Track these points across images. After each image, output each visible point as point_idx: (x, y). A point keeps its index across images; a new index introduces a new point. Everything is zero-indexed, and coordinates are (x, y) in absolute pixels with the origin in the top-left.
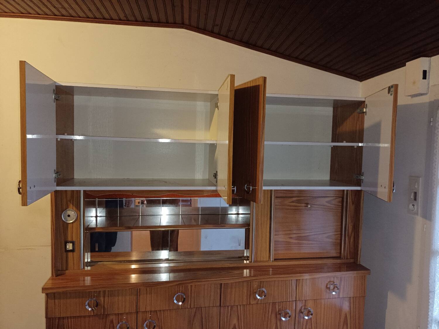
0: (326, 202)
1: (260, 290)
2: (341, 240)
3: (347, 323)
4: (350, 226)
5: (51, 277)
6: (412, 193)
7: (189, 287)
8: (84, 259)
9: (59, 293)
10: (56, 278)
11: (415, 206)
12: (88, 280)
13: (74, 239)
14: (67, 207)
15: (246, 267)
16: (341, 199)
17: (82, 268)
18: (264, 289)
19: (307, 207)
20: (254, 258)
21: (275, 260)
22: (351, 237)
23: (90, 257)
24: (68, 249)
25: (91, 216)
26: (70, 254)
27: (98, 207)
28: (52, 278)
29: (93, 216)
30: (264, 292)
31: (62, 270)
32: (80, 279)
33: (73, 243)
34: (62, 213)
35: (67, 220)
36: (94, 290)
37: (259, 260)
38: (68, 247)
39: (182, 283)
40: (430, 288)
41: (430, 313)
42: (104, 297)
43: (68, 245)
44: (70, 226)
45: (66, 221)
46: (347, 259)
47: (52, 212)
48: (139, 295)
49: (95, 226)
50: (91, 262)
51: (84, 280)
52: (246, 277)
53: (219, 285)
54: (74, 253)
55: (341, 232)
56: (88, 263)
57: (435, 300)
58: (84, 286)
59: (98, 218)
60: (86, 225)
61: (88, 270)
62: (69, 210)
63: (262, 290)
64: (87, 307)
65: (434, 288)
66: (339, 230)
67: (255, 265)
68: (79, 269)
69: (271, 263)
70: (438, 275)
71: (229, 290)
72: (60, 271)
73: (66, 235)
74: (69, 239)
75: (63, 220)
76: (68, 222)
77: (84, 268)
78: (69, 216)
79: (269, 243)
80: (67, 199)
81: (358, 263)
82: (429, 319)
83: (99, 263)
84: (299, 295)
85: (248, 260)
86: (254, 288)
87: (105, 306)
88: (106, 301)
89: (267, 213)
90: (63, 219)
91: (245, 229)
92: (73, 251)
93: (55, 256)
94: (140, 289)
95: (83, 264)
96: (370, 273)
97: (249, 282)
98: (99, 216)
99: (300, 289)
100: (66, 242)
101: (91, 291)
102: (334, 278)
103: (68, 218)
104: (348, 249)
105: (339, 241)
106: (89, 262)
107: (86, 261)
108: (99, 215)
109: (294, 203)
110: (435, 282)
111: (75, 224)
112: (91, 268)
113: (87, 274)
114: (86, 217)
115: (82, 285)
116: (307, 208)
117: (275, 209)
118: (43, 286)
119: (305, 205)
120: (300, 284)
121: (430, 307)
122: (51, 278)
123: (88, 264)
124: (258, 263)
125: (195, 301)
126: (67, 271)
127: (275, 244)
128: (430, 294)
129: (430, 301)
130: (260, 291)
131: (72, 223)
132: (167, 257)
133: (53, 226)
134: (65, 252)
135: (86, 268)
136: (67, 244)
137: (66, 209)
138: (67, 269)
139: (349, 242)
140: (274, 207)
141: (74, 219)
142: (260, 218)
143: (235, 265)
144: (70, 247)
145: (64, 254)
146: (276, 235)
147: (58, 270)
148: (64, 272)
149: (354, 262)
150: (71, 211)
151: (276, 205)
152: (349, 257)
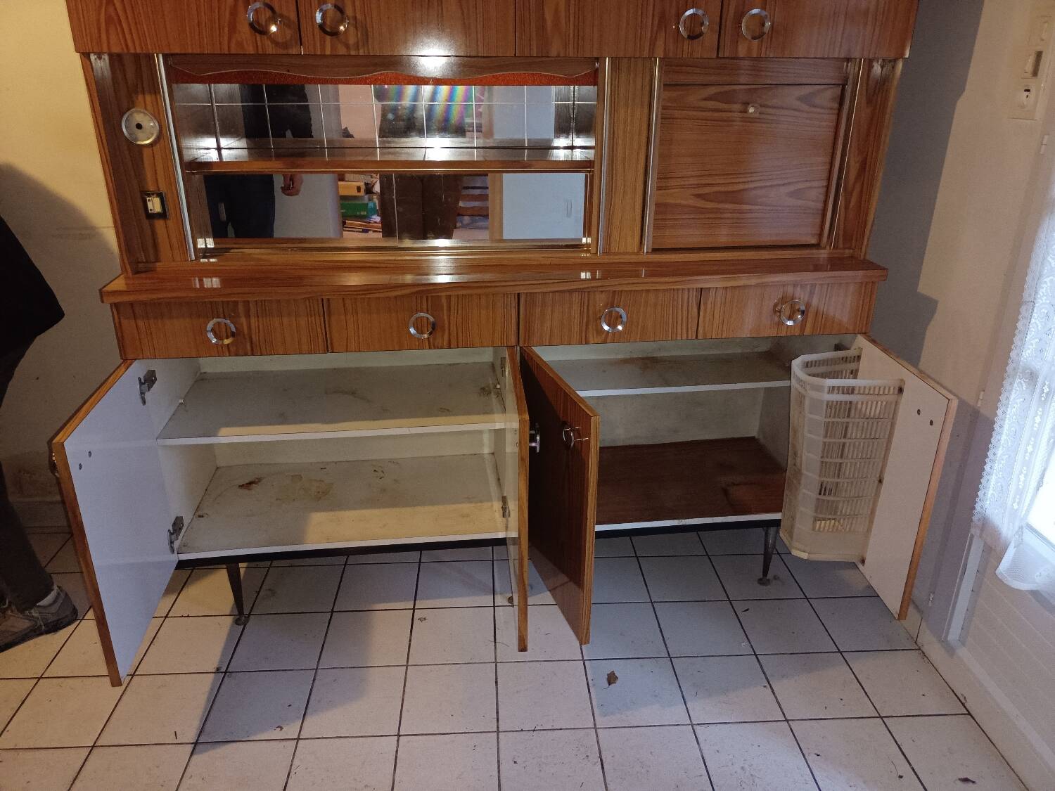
0: (800, 99)
1: (612, 311)
2: (826, 202)
4: (852, 163)
6: (1030, 55)
7: (444, 301)
8: (195, 243)
9: (144, 304)
10: (133, 275)
11: (1032, 95)
13: (163, 188)
14: (131, 105)
15: (583, 266)
16: (838, 90)
17: (194, 260)
18: (621, 311)
19: (746, 111)
20: (603, 248)
21: (655, 250)
22: (851, 193)
24: (152, 212)
25: (204, 147)
26: (159, 224)
27: (223, 135)
28: (124, 277)
29: (208, 147)
30: (621, 318)
31: (147, 262)
33: (160, 195)
34: (122, 116)
35: (137, 139)
36: (221, 299)
37: (614, 250)
38: (150, 205)
39: (426, 290)
40: (1025, 295)
41: (1013, 354)
42: (248, 316)
43: (149, 200)
44: (146, 153)
45: (133, 139)
46: (837, 248)
47: (95, 112)
48: (329, 315)
53: (513, 299)
54: (168, 222)
55: (829, 183)
56: (208, 251)
57: (1033, 321)
61: (208, 265)
62: (137, 112)
63: (618, 313)
64: (211, 335)
65: (1036, 292)
66: (825, 175)
67: (603, 261)
68: (186, 261)
69: (644, 258)
70: (1050, 260)
71: (538, 310)
72: (142, 262)
73: (140, 176)
74: (151, 188)
75: (126, 137)
76: (139, 143)
77: (198, 260)
78: (139, 126)
79: (642, 206)
81: (862, 255)
82: (1009, 368)
83: (233, 251)
84: (704, 327)
85: (590, 251)
86: (598, 308)
87: (253, 336)
88: (253, 327)
89: (640, 131)
90: (124, 130)
91: (584, 174)
92: (163, 215)
94: (328, 300)
95: (196, 252)
96: (886, 276)
97: (586, 291)
99: (708, 310)
100: (145, 194)
101: (215, 302)
102: (795, 286)
103: (139, 133)
104: (842, 223)
105: (820, 205)
106: (211, 249)
107: (202, 246)
109: (713, 103)
110: (1040, 276)
111: (156, 148)
112: (217, 262)
113: (206, 270)
116: (745, 115)
117: (663, 118)
118: (103, 289)
119: (740, 106)
120: (709, 302)
121: (1017, 340)
122: (122, 275)
123: (206, 253)
124: (613, 257)
125: (460, 334)
126: (158, 264)
127: (656, 213)
128: (1023, 309)
129: (1020, 325)
130: (610, 313)
131: (151, 145)
133: (103, 150)
134: (146, 217)
135: (204, 260)
136: (148, 199)
137: (128, 110)
138: (158, 260)
139: (847, 208)
140: (660, 113)
141: (152, 134)
142: (620, 142)
143: (555, 261)
144: (154, 205)
145: (146, 222)
146: (659, 188)
147: (139, 262)
148: (151, 265)
149: (852, 257)
150: (142, 115)
151: (664, 108)
152: (841, 245)
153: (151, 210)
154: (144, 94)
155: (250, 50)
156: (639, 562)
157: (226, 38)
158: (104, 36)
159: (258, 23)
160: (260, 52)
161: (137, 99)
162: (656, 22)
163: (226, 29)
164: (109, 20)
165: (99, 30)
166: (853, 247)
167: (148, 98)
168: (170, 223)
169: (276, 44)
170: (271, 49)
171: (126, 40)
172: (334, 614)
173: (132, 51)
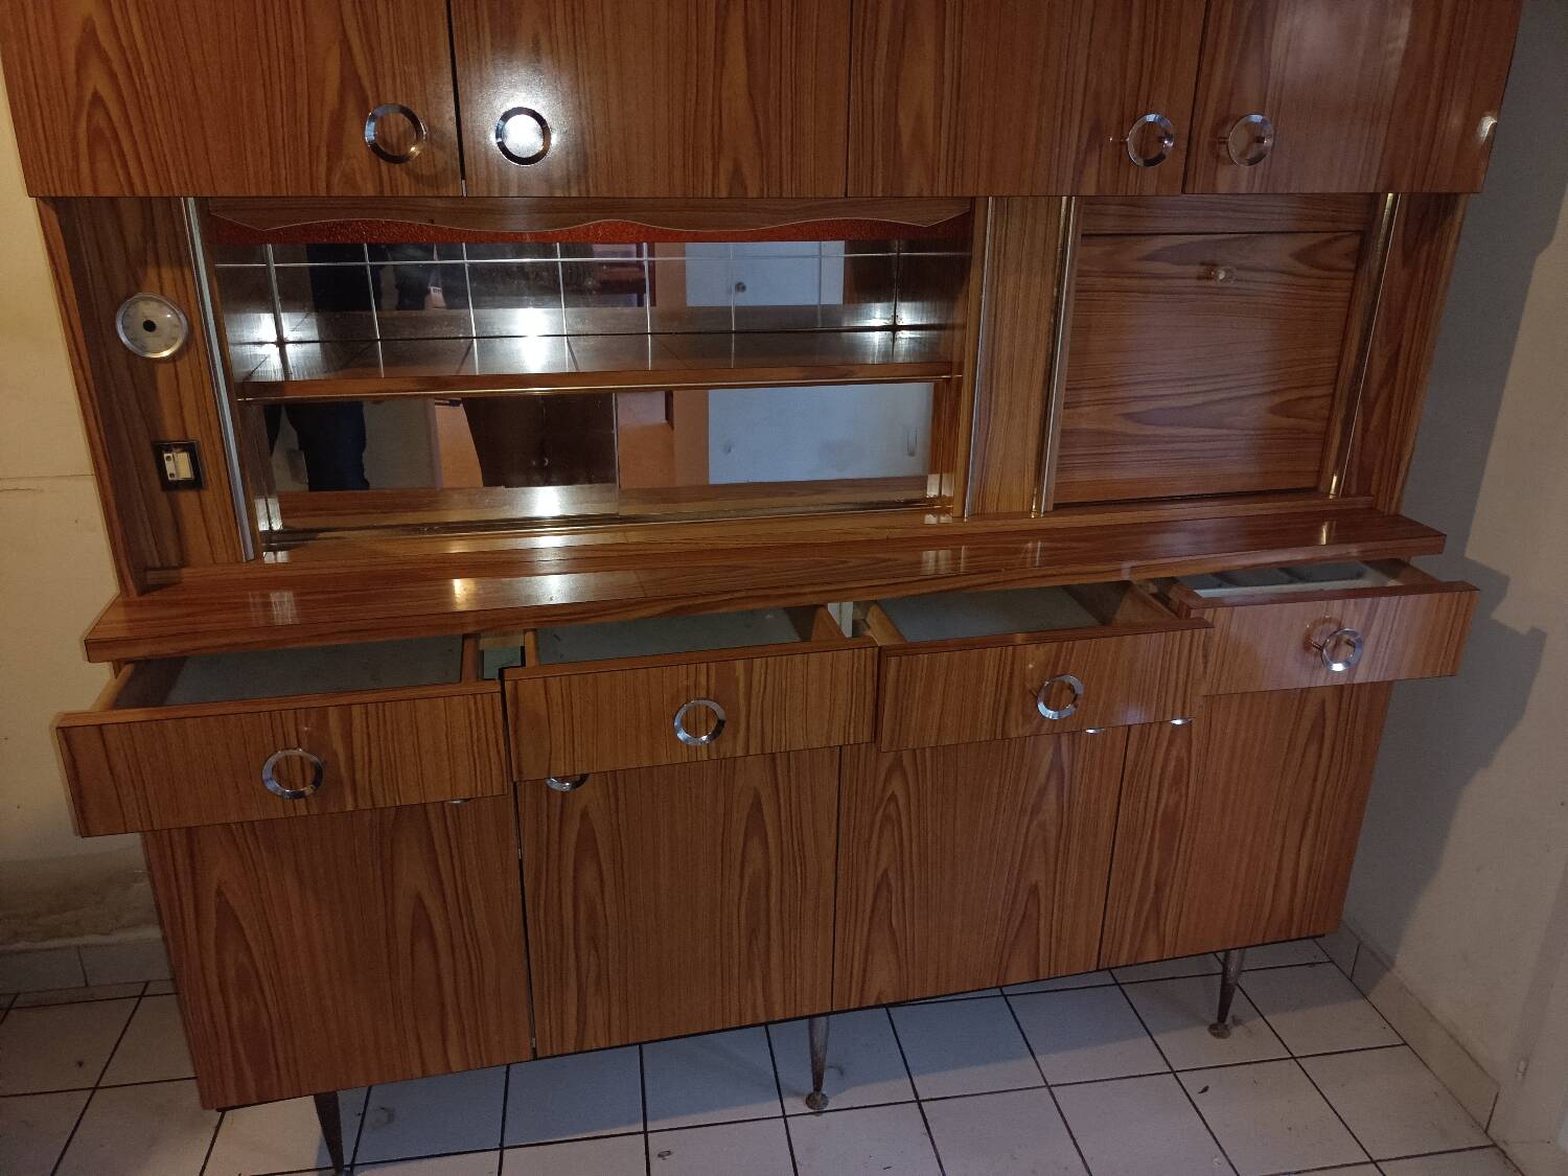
2: (1327, 419)
3: (1323, 735)
4: (1377, 359)
5: (118, 597)
8: (253, 520)
10: (142, 598)
12: (284, 607)
13: (194, 433)
14: (135, 287)
15: (937, 540)
16: (1355, 239)
17: (252, 556)
19: (1212, 277)
20: (972, 504)
21: (1057, 507)
22: (1374, 404)
23: (278, 514)
24: (175, 479)
25: (256, 340)
26: (187, 499)
27: (284, 311)
28: (124, 602)
29: (264, 340)
31: (162, 568)
32: (251, 600)
33: (191, 449)
34: (116, 311)
35: (144, 348)
37: (991, 509)
38: (170, 467)
39: (690, 606)
43: (168, 458)
44: (161, 370)
45: (139, 352)
46: (1347, 494)
47: (65, 302)
49: (279, 377)
50: (287, 531)
51: (267, 605)
52: (937, 577)
54: (203, 493)
55: (1336, 388)
56: (274, 538)
58: (271, 628)
59: (289, 348)
60: (239, 372)
61: (276, 566)
62: (143, 299)
66: (1331, 377)
67: (976, 530)
68: (238, 562)
69: (1041, 521)
72: (155, 569)
73: (150, 414)
74: (172, 435)
75: (124, 345)
76: (150, 355)
77: (258, 557)
78: (150, 326)
80: (125, 242)
83: (322, 535)
85: (947, 512)
90: (124, 339)
91: (932, 384)
92: (196, 483)
93: (119, 508)
95: (254, 541)
96: (1442, 546)
98: (291, 339)
100: (160, 449)
103: (149, 338)
104: (1357, 455)
105: (1319, 425)
106: (278, 532)
107: (263, 526)
108: (288, 335)
109: (1159, 264)
111: (183, 366)
112: (290, 557)
113: (279, 580)
114: (234, 344)
115: (262, 622)
116: (1211, 283)
117: (1077, 291)
118: (89, 634)
119: (1202, 269)
122: (120, 599)
123: (271, 540)
124: (990, 523)
126: (185, 572)
127: (1063, 447)
131: (172, 358)
132: (558, 512)
133: (80, 372)
134: (163, 490)
135: (269, 557)
136: (165, 455)
137: (129, 296)
138: (184, 563)
139: (1365, 430)
140: (1073, 282)
141: (176, 339)
142: (1006, 333)
143: (897, 533)
144: (179, 466)
145: (162, 499)
146: (1067, 406)
147: (147, 569)
148: (173, 573)
149: (1372, 509)
150: (154, 305)
151: (1081, 274)
152: (1353, 490)
153: (172, 475)
154: (158, 265)
155: (369, 189)
156: (1009, 1006)
157: (322, 169)
158: (84, 166)
159: (385, 142)
160: (387, 193)
161: (146, 274)
162: (1084, 140)
163: (323, 151)
164: (95, 137)
165: (76, 158)
166: (1373, 492)
167: (167, 274)
168: (208, 496)
169: (418, 178)
170: (406, 188)
171: (128, 174)
172: (505, 1151)
173: (140, 191)
